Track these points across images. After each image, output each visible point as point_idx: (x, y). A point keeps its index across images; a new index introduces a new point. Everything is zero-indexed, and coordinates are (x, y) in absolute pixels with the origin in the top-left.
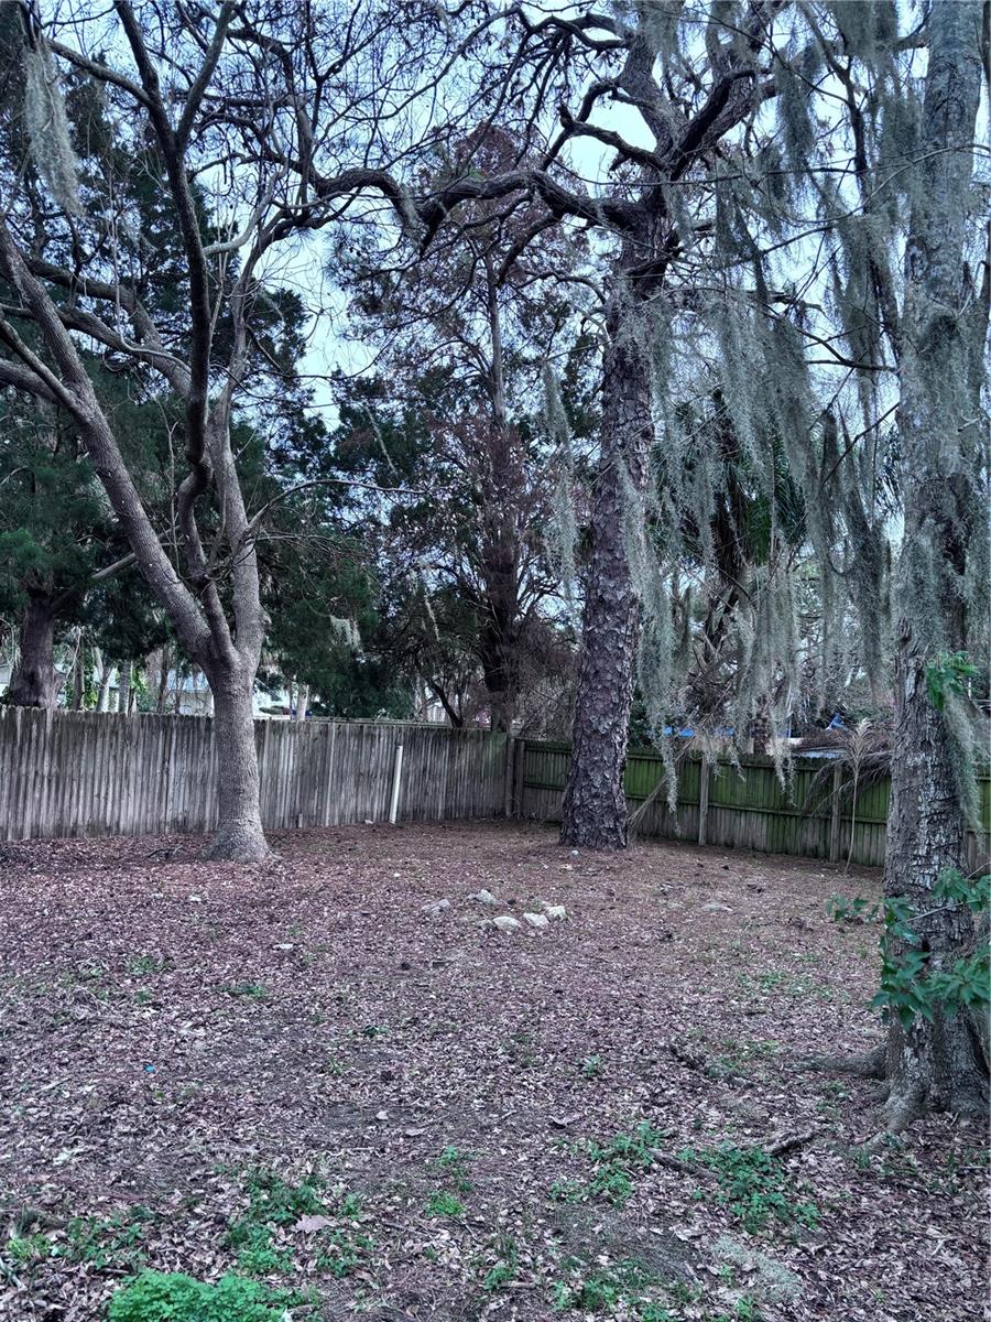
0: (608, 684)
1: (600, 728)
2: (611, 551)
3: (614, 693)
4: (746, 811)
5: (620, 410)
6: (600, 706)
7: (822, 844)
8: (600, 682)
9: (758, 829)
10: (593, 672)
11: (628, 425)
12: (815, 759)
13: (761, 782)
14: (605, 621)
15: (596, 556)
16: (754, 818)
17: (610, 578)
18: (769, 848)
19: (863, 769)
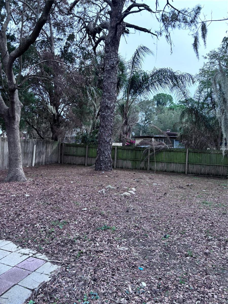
0: (109, 129)
1: (107, 140)
2: (109, 93)
3: (110, 131)
4: (126, 160)
5: (112, 54)
6: (107, 134)
7: (145, 167)
8: (107, 128)
9: (129, 164)
10: (105, 125)
11: (114, 59)
12: (143, 147)
13: (130, 153)
14: (108, 112)
15: (105, 94)
16: (128, 161)
17: (109, 100)
18: (132, 168)
19: (156, 150)
